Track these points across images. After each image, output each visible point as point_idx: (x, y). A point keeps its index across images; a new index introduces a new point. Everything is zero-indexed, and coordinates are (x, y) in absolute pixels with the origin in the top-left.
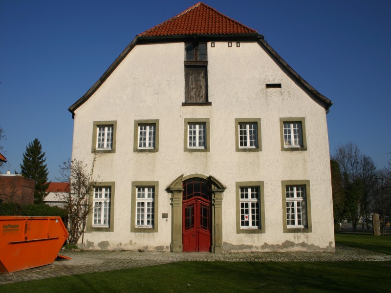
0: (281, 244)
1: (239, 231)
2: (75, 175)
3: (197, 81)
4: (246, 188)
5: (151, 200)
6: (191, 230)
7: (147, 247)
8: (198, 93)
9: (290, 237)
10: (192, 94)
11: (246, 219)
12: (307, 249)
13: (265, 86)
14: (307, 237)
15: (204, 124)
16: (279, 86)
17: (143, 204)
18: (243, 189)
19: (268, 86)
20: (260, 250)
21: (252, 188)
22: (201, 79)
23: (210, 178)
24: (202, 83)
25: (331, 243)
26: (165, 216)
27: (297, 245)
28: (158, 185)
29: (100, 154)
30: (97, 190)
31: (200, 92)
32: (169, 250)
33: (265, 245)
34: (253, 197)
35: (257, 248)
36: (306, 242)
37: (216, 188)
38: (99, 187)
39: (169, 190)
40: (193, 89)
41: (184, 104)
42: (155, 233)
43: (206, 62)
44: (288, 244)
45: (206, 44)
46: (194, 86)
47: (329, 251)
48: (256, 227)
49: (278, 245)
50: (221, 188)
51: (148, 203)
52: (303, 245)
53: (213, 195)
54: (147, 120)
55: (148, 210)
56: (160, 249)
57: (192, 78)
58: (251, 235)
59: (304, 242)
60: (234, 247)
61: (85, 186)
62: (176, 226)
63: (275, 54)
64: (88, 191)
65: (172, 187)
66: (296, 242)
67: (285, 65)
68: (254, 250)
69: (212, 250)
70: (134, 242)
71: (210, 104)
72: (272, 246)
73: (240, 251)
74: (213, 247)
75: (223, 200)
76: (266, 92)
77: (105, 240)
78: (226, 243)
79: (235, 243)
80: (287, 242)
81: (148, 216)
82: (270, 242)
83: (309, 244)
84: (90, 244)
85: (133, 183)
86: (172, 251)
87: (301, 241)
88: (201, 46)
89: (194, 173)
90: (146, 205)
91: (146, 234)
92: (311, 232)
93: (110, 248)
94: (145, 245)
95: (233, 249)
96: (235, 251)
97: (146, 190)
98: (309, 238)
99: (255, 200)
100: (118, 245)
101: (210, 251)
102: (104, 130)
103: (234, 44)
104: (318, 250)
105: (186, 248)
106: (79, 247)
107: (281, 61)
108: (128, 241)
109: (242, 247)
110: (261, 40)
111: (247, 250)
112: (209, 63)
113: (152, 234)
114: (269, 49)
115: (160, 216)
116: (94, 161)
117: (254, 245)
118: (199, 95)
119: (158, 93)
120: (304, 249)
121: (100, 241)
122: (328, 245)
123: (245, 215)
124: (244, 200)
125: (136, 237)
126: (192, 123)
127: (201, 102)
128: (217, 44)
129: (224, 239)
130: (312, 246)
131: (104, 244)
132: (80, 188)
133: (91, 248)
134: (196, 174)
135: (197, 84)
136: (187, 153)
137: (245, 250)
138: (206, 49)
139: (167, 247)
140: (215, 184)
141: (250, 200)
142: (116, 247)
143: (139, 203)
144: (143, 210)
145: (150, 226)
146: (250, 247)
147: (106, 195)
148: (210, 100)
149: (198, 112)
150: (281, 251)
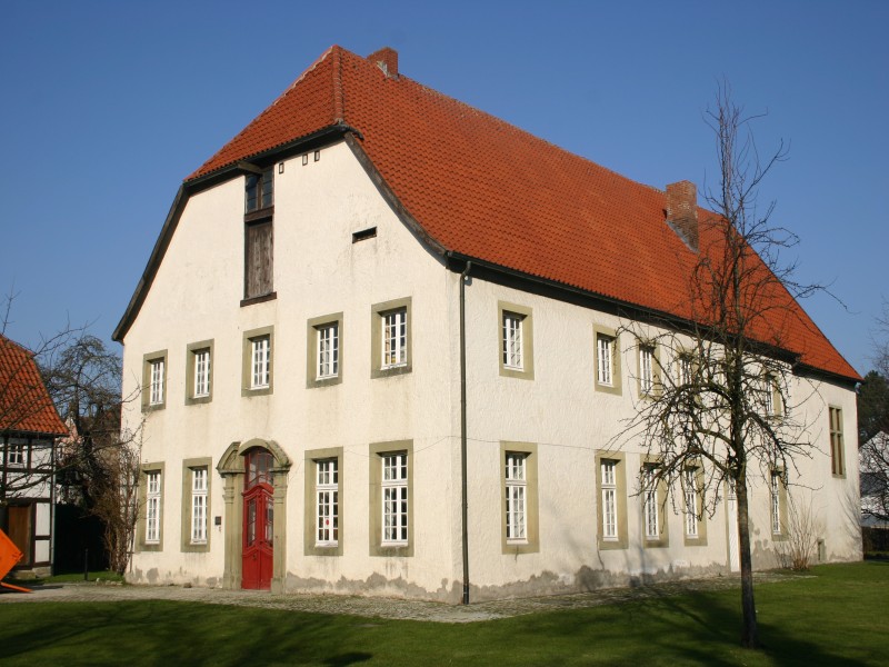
0: (365, 581)
1: (307, 551)
3: (263, 250)
4: (327, 462)
6: (253, 547)
7: (197, 580)
9: (380, 565)
10: (258, 278)
11: (325, 527)
12: (405, 593)
13: (351, 239)
14: (405, 567)
18: (323, 463)
19: (356, 238)
20: (335, 591)
25: (445, 582)
26: (218, 521)
27: (390, 583)
28: (211, 463)
29: (150, 413)
30: (152, 479)
33: (343, 582)
35: (331, 586)
36: (404, 578)
37: (278, 465)
38: (153, 473)
39: (219, 469)
41: (243, 304)
42: (207, 554)
43: (271, 209)
44: (376, 580)
45: (272, 169)
47: (440, 600)
49: (361, 581)
50: (286, 467)
52: (399, 583)
54: (200, 343)
56: (211, 581)
58: (323, 558)
59: (400, 578)
60: (300, 582)
61: (134, 472)
64: (136, 481)
65: (222, 464)
66: (389, 577)
68: (327, 589)
70: (184, 569)
71: (275, 296)
72: (353, 583)
73: (308, 591)
75: (288, 489)
76: (353, 253)
77: (154, 566)
78: (290, 574)
79: (302, 575)
80: (375, 575)
82: (349, 577)
83: (408, 581)
84: (139, 572)
85: (185, 461)
87: (396, 575)
88: (265, 176)
89: (253, 437)
91: (198, 555)
92: (412, 555)
93: (159, 580)
94: (195, 575)
95: (299, 587)
96: (302, 590)
98: (409, 569)
100: (167, 576)
103: (311, 155)
104: (423, 597)
105: (245, 585)
106: (128, 580)
108: (178, 569)
109: (311, 582)
111: (318, 590)
112: (275, 208)
113: (203, 555)
115: (213, 520)
116: (143, 425)
117: (327, 580)
120: (400, 593)
121: (148, 569)
122: (440, 586)
123: (325, 518)
124: (324, 488)
125: (186, 560)
126: (257, 338)
128: (288, 164)
129: (289, 567)
130: (413, 585)
131: (153, 573)
133: (139, 581)
134: (256, 440)
136: (245, 399)
137: (314, 590)
139: (220, 580)
141: (332, 488)
142: (165, 579)
144: (201, 511)
146: (321, 583)
148: (274, 289)
149: (260, 315)
150: (365, 594)
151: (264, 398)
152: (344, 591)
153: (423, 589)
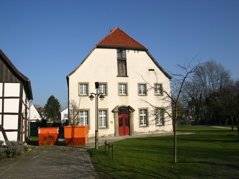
0: (155, 131)
1: (140, 127)
2: (71, 106)
3: (122, 66)
4: (142, 110)
5: (105, 116)
6: (122, 127)
7: (105, 135)
8: (122, 72)
9: (158, 128)
10: (120, 72)
11: (142, 122)
13: (148, 70)
14: (164, 128)
15: (126, 85)
16: (153, 70)
17: (102, 117)
18: (141, 110)
19: (150, 70)
20: (148, 134)
21: (144, 110)
22: (124, 65)
23: (129, 106)
24: (124, 67)
25: (171, 130)
26: (111, 122)
27: (160, 131)
28: (108, 110)
29: (82, 97)
30: (81, 112)
31: (123, 71)
32: (114, 136)
33: (149, 132)
34: (144, 113)
35: (147, 133)
36: (163, 130)
37: (131, 110)
38: (82, 111)
39: (113, 111)
40: (120, 70)
41: (118, 76)
42: (108, 129)
43: (126, 59)
44: (157, 131)
45: (126, 51)
46: (121, 68)
47: (171, 132)
48: (145, 125)
50: (133, 110)
51: (104, 117)
52: (162, 131)
53: (130, 113)
55: (104, 120)
56: (110, 135)
57: (120, 65)
58: (144, 128)
60: (138, 133)
61: (77, 111)
62: (116, 126)
63: (152, 57)
64: (78, 113)
65: (114, 110)
66: (160, 130)
67: (156, 62)
68: (145, 133)
69: (131, 135)
71: (128, 76)
72: (152, 132)
73: (140, 134)
74: (131, 133)
75: (134, 115)
76: (149, 73)
78: (135, 132)
80: (157, 130)
81: (104, 122)
82: (151, 131)
83: (164, 130)
86: (115, 136)
87: (161, 129)
88: (123, 51)
90: (103, 118)
91: (104, 130)
92: (165, 126)
93: (89, 137)
94: (104, 134)
95: (138, 134)
96: (139, 134)
97: (103, 112)
99: (145, 115)
100: (92, 135)
101: (130, 135)
102: (82, 86)
103: (136, 52)
105: (120, 135)
107: (154, 60)
109: (141, 133)
110: (147, 51)
112: (127, 59)
113: (107, 130)
114: (150, 55)
115: (110, 122)
116: (80, 100)
117: (145, 132)
118: (123, 73)
119: (106, 71)
120: (163, 132)
123: (142, 120)
124: (141, 115)
126: (120, 84)
127: (124, 75)
128: (130, 51)
129: (135, 130)
130: (165, 131)
132: (74, 112)
134: (124, 105)
135: (122, 68)
136: (120, 96)
137: (142, 134)
138: (125, 53)
139: (113, 135)
140: (131, 109)
141: (143, 115)
142: (92, 136)
143: (100, 117)
144: (102, 120)
145: (105, 127)
147: (85, 114)
148: (128, 75)
149: (123, 80)
150: (155, 133)
151: (126, 97)
152: (150, 133)
153: (167, 131)
